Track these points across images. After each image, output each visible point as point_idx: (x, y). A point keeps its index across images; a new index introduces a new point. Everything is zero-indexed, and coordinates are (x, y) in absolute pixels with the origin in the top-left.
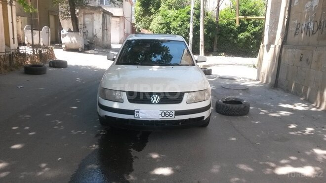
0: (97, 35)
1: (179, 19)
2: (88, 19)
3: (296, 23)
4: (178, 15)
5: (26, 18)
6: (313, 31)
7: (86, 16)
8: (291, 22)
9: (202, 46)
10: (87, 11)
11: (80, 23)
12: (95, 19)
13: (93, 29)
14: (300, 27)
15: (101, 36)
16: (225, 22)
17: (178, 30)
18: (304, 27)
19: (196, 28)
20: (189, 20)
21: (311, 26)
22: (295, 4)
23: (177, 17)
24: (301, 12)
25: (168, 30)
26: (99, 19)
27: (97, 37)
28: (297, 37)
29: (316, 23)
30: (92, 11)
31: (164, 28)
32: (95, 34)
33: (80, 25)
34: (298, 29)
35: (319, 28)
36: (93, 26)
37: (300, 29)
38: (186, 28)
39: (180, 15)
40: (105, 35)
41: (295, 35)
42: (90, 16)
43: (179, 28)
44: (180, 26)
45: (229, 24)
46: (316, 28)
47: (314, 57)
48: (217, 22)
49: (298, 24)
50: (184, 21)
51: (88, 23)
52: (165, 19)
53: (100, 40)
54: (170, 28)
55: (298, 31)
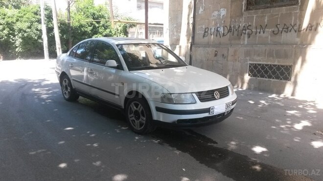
1: (24, 19)
3: (204, 27)
4: (22, 15)
6: (224, 34)
8: (197, 27)
9: (59, 49)
14: (208, 30)
16: (77, 24)
17: (28, 32)
18: (213, 30)
19: (50, 30)
20: (39, 21)
21: (221, 30)
22: (200, 13)
23: (22, 17)
24: (208, 19)
25: (11, 32)
28: (206, 38)
29: (225, 28)
31: (4, 29)
34: (207, 32)
35: (230, 31)
37: (209, 32)
38: (37, 30)
39: (24, 15)
41: (204, 36)
43: (28, 30)
44: (29, 27)
45: (81, 26)
46: (226, 31)
47: (229, 52)
48: (69, 23)
49: (206, 28)
50: (32, 22)
52: (4, 18)
54: (13, 30)
55: (206, 34)
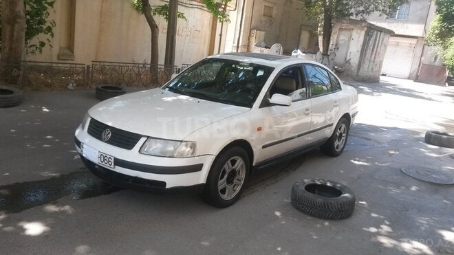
0: (351, 61)
2: (343, 37)
5: (263, 33)
7: (343, 32)
10: (344, 26)
11: (331, 42)
12: (352, 37)
13: (347, 51)
15: (357, 62)
26: (359, 37)
27: (350, 63)
30: (351, 27)
32: (348, 59)
33: (330, 46)
36: (348, 47)
40: (367, 62)
42: (347, 32)
51: (342, 42)
53: (353, 69)
